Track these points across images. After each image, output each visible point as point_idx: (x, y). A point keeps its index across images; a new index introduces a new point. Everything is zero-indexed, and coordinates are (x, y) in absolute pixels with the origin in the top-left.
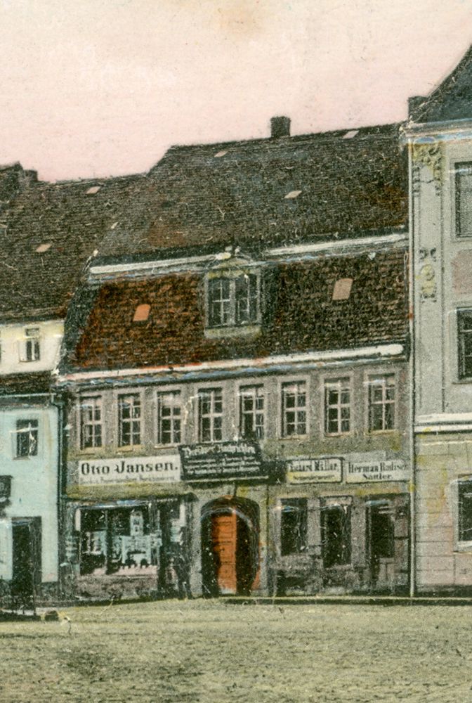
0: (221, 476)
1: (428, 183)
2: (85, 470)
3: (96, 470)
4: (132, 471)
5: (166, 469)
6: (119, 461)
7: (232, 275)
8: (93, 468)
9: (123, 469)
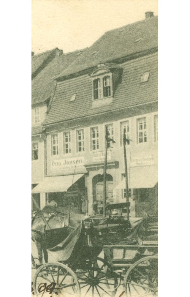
2: (53, 164)
4: (68, 164)
6: (64, 160)
7: (101, 77)
8: (56, 163)
9: (65, 164)
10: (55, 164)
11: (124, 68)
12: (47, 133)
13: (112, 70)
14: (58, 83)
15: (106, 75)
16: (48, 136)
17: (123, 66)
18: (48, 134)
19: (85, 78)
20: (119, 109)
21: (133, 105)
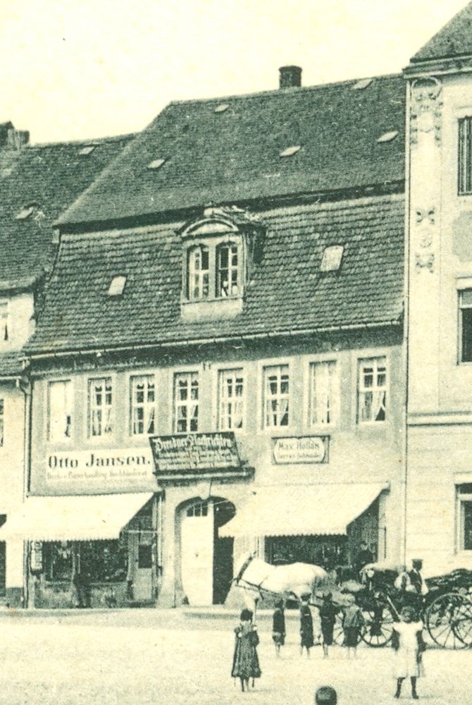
0: (196, 472)
1: (427, 132)
2: (53, 463)
3: (64, 463)
4: (102, 464)
5: (138, 463)
6: (88, 453)
7: (212, 243)
8: (61, 461)
9: (92, 463)
10: (58, 462)
11: (270, 225)
12: (33, 373)
13: (245, 229)
14: (65, 237)
15: (226, 239)
16: (36, 384)
17: (265, 219)
18: (39, 378)
19: (151, 236)
20: (267, 332)
21: (304, 329)
